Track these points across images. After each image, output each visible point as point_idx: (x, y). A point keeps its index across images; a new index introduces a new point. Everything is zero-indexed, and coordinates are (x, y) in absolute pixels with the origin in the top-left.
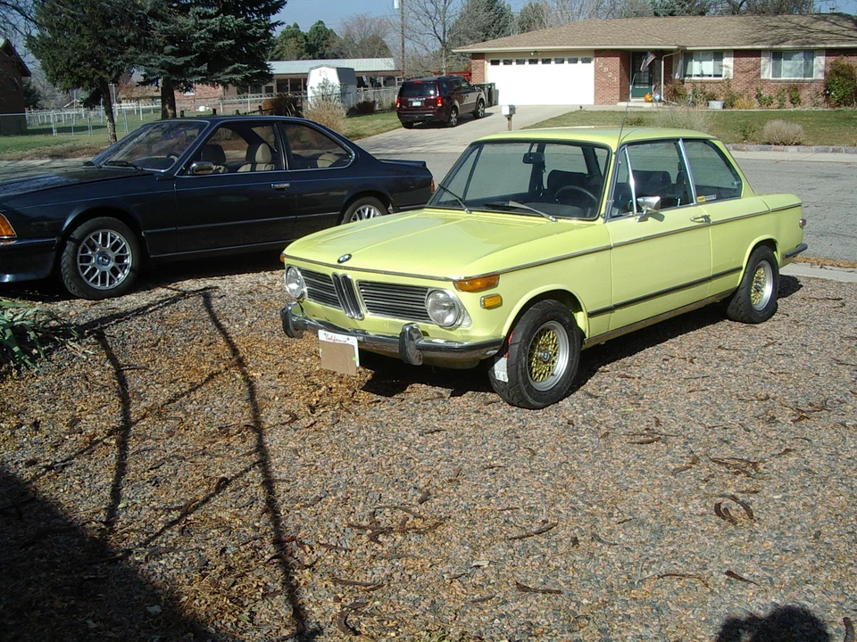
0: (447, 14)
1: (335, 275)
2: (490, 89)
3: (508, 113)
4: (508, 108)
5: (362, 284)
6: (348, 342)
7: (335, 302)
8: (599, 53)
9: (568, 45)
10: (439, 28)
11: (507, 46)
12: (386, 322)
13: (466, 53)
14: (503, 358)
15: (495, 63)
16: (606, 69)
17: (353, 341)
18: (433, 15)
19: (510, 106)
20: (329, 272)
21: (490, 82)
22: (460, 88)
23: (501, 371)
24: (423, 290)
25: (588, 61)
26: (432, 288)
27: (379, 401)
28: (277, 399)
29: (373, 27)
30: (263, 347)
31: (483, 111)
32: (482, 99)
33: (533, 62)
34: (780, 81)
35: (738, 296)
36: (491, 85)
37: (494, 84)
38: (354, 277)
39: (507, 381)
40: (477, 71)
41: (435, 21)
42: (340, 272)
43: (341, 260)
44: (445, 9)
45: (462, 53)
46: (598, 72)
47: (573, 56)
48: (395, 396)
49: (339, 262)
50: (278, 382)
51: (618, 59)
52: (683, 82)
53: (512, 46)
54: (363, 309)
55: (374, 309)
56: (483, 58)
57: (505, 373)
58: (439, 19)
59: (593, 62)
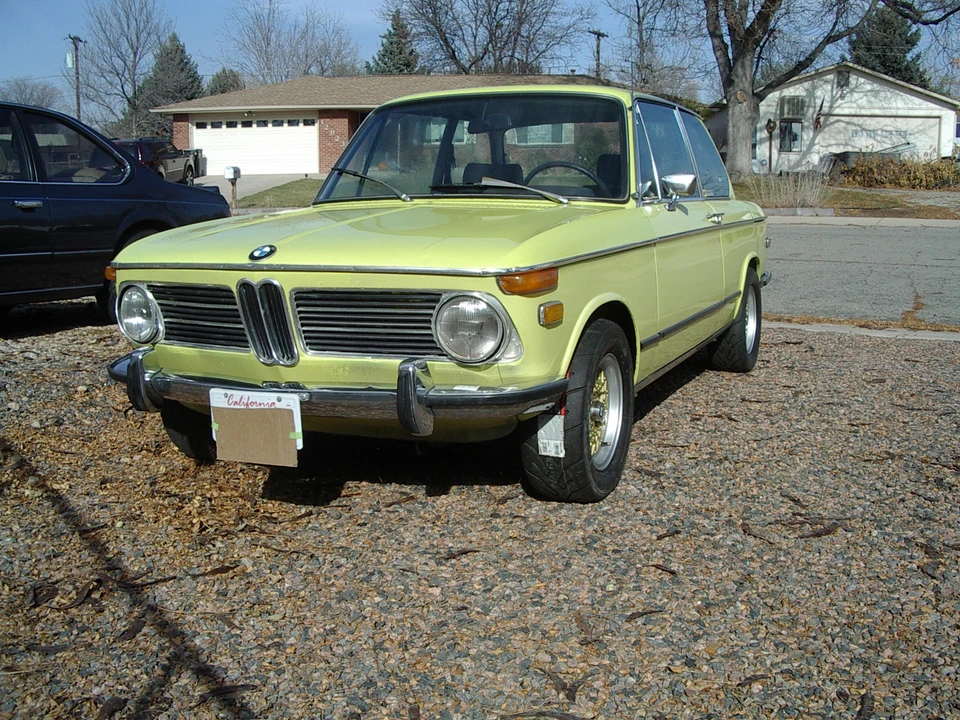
0: (138, 71)
1: (245, 286)
2: (196, 157)
3: (232, 177)
4: (232, 171)
5: (303, 296)
6: (278, 405)
7: (236, 340)
8: (325, 113)
9: (288, 104)
10: (129, 89)
11: (215, 106)
12: (343, 366)
13: (167, 114)
14: (557, 416)
15: (201, 126)
16: (332, 132)
17: (292, 402)
18: (121, 72)
19: (234, 168)
20: (231, 281)
21: (196, 148)
22: (165, 152)
23: (551, 440)
24: (431, 298)
25: (312, 123)
26: (452, 291)
27: (310, 514)
28: (119, 524)
29: (35, 94)
30: (53, 442)
31: (192, 181)
32: (190, 166)
33: (247, 124)
34: (527, 147)
35: (731, 333)
36: (197, 151)
37: (201, 151)
38: (287, 283)
39: (562, 455)
40: (180, 136)
41: (123, 79)
42: (256, 278)
43: (256, 254)
44: (135, 66)
45: (161, 114)
46: (323, 136)
47: (293, 118)
48: (332, 504)
49: (252, 257)
50: (105, 497)
51: (347, 120)
52: (422, 147)
53: (221, 105)
54: (299, 345)
55: (318, 343)
56: (187, 121)
57: (560, 442)
58: (127, 76)
59: (317, 125)
